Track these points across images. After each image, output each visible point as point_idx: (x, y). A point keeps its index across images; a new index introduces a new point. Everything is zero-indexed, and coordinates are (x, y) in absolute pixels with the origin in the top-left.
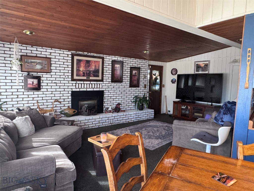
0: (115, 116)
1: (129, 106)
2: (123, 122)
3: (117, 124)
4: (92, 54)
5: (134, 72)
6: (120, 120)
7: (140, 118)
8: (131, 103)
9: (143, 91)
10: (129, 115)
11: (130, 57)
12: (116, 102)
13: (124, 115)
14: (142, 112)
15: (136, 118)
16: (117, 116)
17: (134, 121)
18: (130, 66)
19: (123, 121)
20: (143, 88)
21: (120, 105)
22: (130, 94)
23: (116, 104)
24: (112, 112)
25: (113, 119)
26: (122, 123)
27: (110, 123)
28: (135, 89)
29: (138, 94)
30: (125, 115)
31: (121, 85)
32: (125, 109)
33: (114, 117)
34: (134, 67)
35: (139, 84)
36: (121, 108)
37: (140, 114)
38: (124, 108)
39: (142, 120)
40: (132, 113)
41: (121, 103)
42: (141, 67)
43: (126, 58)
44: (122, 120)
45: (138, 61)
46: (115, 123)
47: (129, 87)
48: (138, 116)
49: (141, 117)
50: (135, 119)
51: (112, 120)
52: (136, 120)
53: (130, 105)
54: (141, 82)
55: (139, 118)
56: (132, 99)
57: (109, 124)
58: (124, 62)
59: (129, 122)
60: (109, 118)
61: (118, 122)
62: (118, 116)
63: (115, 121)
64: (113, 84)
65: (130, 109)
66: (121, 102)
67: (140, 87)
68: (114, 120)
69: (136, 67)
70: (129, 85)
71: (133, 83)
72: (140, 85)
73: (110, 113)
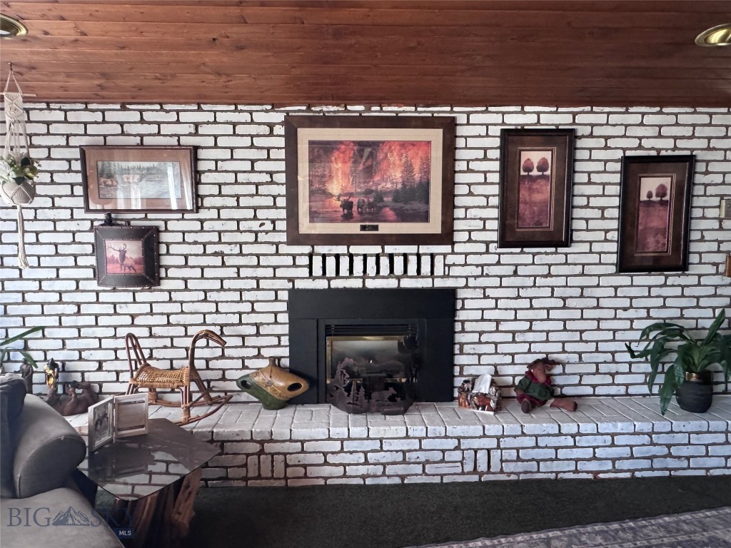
0: (503, 436)
1: (613, 375)
2: (557, 473)
3: (513, 477)
4: (390, 110)
5: (649, 185)
6: (538, 462)
7: (685, 464)
8: (627, 357)
9: (719, 291)
10: (598, 434)
11: (626, 101)
12: (529, 352)
13: (560, 434)
14: (696, 423)
15: (651, 458)
16: (515, 437)
17: (638, 474)
18: (624, 150)
19: (556, 466)
20: (717, 273)
21: (558, 369)
22: (625, 309)
23: (531, 359)
24: (492, 404)
25: (489, 451)
26: (552, 476)
27: (469, 467)
28: (657, 279)
29: (682, 309)
30: (573, 436)
31: (561, 259)
32: (589, 391)
33: (498, 438)
34: (654, 153)
35: (687, 253)
36: (559, 380)
37: (682, 438)
38: (580, 384)
39: (702, 473)
40: (620, 427)
41: (562, 357)
42: (700, 155)
43: (595, 109)
44: (551, 460)
45: (682, 119)
46: (502, 472)
47: (613, 269)
48: (669, 446)
49: (688, 458)
50: (646, 464)
51: (482, 456)
52: (652, 469)
53: (625, 368)
54: (702, 240)
55: (671, 463)
56: (637, 335)
57: (463, 473)
58: (581, 131)
59: (601, 476)
60: (465, 444)
61: (520, 467)
62: (523, 434)
63: (502, 461)
64: (513, 256)
65: (622, 390)
66: (564, 351)
67: (693, 269)
68: (496, 455)
69: (663, 153)
70: (613, 258)
71: (645, 246)
72: (694, 258)
73: (483, 409)
